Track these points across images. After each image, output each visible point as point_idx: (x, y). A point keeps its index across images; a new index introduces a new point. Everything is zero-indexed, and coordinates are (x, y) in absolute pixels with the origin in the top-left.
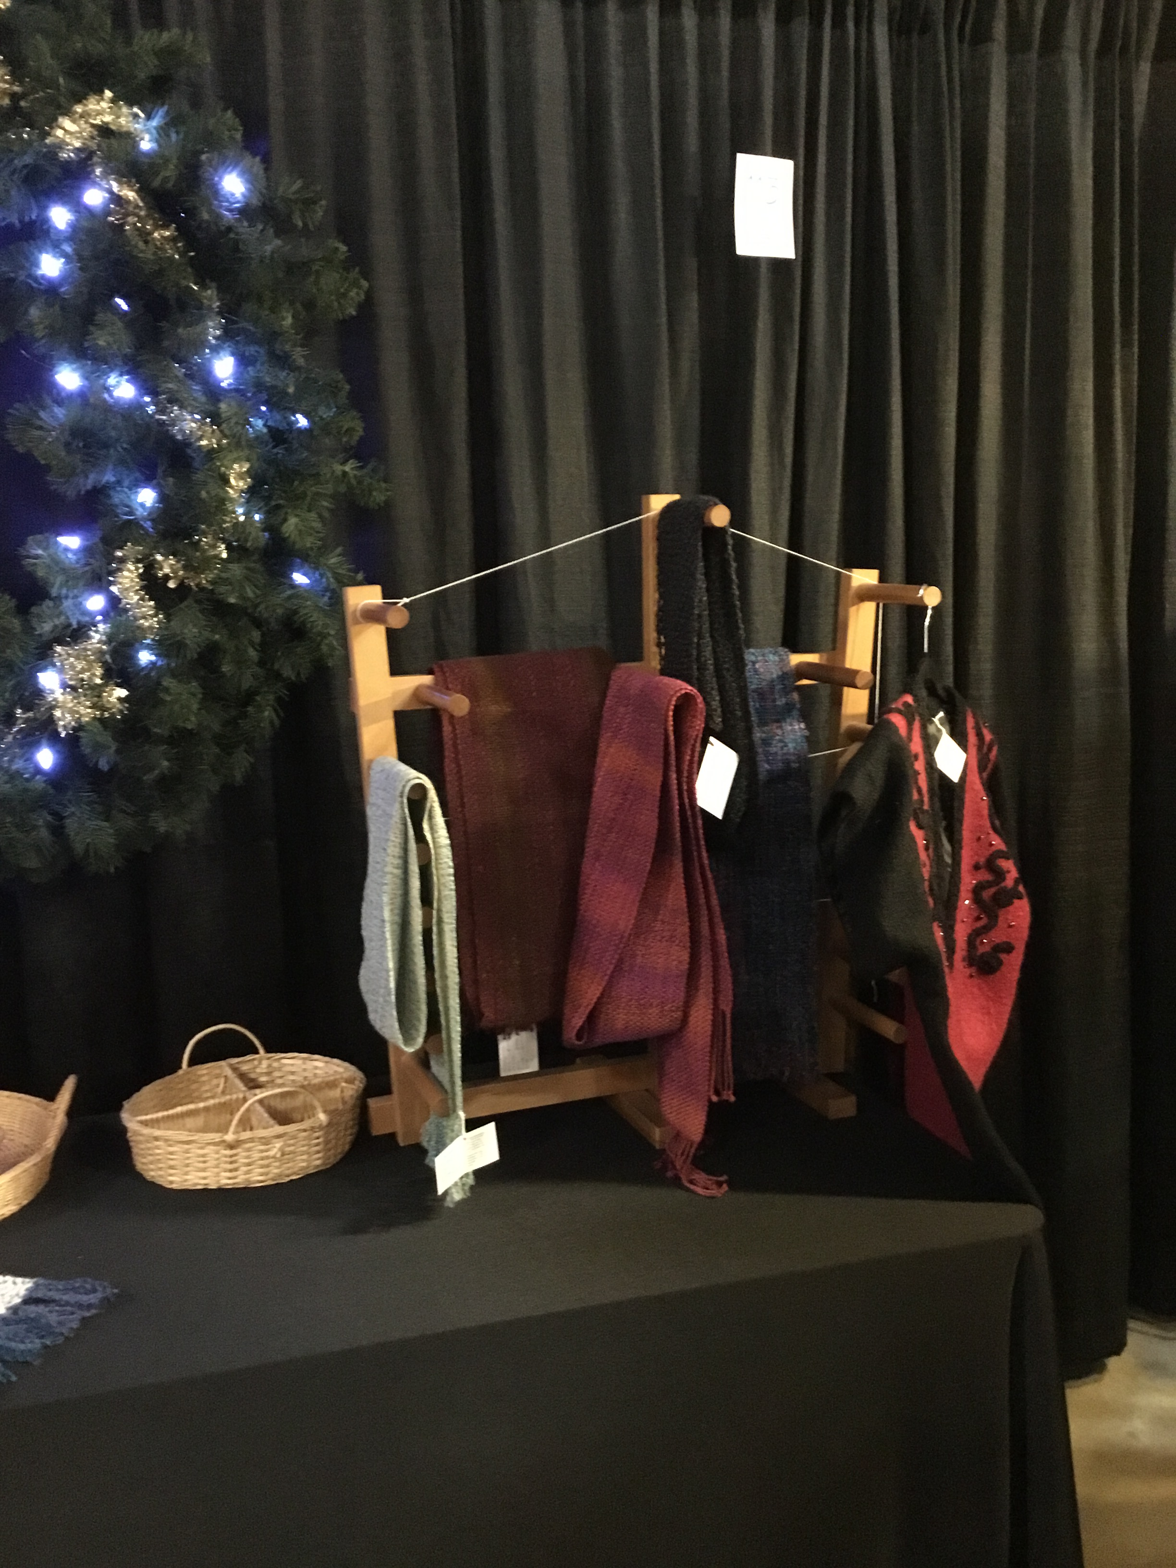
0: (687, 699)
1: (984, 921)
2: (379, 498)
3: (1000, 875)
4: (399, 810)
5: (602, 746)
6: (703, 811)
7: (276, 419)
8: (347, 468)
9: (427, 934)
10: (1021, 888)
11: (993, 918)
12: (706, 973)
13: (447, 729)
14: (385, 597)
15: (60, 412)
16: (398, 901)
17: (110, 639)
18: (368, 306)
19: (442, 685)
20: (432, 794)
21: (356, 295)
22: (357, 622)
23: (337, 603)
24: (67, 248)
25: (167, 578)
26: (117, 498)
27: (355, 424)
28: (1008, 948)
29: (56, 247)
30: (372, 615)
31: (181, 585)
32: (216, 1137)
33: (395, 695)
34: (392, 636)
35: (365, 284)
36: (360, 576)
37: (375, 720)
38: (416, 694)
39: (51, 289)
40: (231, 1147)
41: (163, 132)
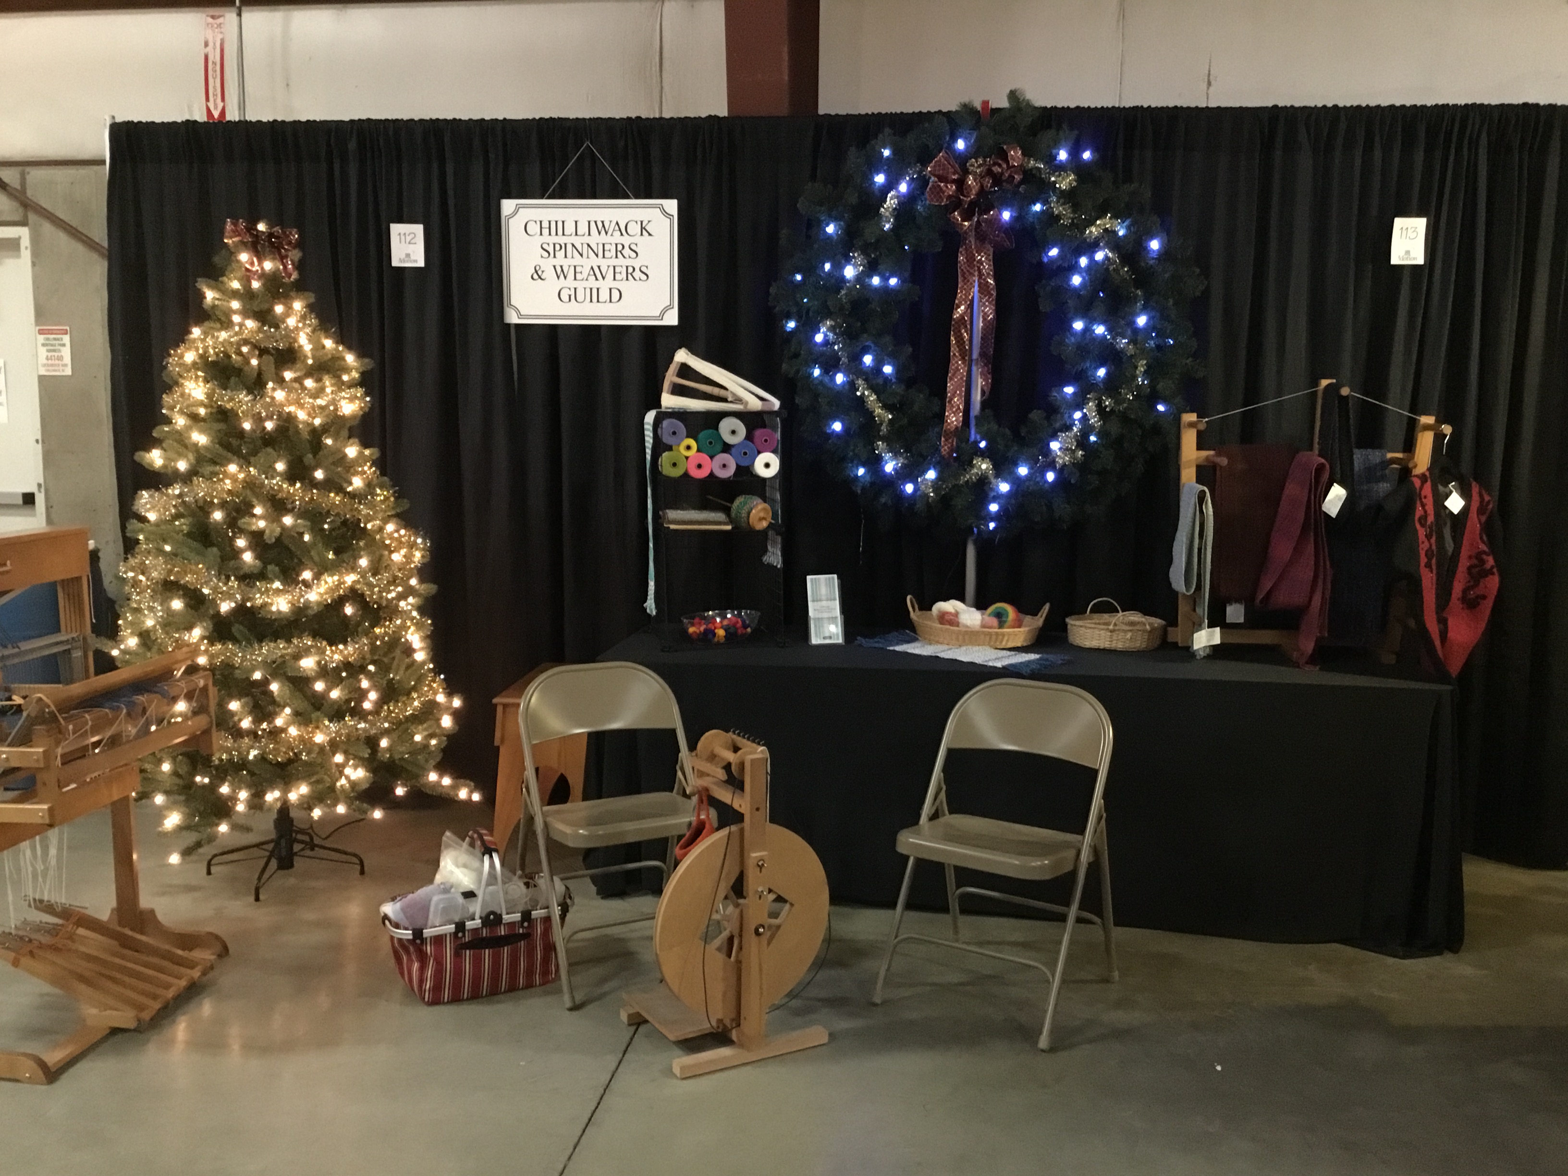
0: (1323, 465)
1: (1472, 583)
2: (1200, 374)
3: (1483, 562)
4: (1194, 499)
5: (1287, 484)
6: (1325, 513)
7: (1160, 341)
8: (1188, 361)
9: (1200, 550)
10: (1495, 570)
11: (1477, 584)
12: (1320, 583)
13: (1218, 473)
14: (1198, 417)
15: (1073, 339)
16: (1189, 536)
17: (1080, 430)
18: (1207, 292)
19: (1219, 454)
20: (1208, 494)
21: (1201, 288)
22: (1185, 427)
23: (1178, 420)
24: (1084, 274)
25: (1106, 406)
26: (1090, 373)
27: (1194, 344)
28: (1484, 597)
29: (1080, 273)
30: (1192, 425)
31: (1112, 410)
32: (1106, 627)
33: (1198, 458)
34: (1200, 434)
35: (1206, 283)
36: (1188, 408)
37: (1189, 467)
38: (1207, 458)
39: (1075, 290)
40: (1111, 631)
41: (1128, 228)
